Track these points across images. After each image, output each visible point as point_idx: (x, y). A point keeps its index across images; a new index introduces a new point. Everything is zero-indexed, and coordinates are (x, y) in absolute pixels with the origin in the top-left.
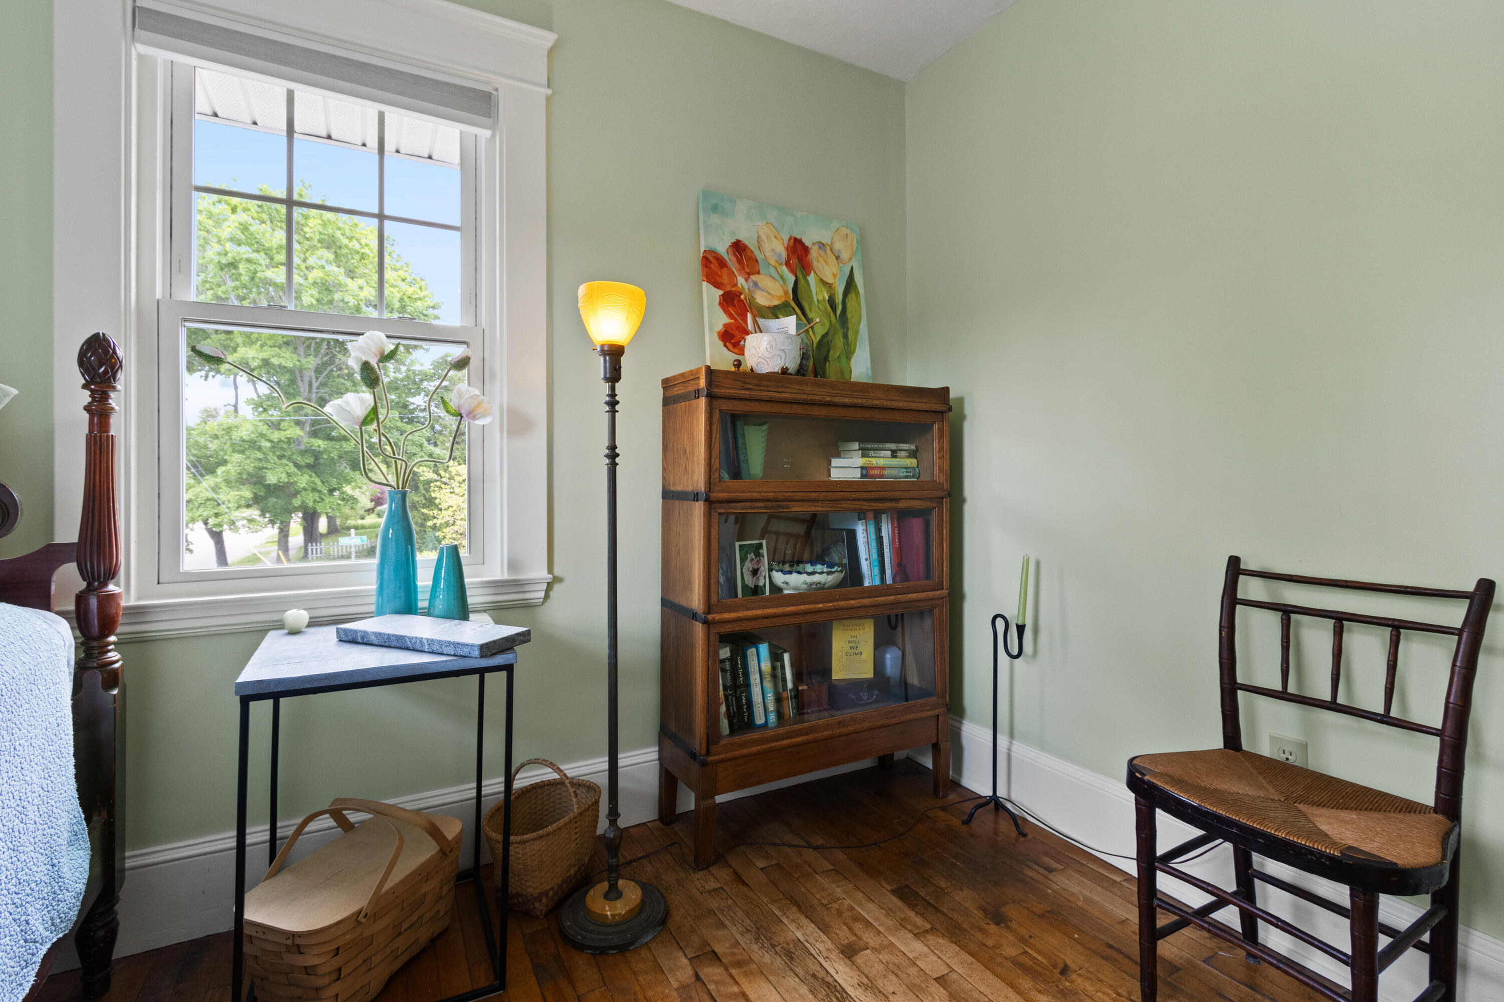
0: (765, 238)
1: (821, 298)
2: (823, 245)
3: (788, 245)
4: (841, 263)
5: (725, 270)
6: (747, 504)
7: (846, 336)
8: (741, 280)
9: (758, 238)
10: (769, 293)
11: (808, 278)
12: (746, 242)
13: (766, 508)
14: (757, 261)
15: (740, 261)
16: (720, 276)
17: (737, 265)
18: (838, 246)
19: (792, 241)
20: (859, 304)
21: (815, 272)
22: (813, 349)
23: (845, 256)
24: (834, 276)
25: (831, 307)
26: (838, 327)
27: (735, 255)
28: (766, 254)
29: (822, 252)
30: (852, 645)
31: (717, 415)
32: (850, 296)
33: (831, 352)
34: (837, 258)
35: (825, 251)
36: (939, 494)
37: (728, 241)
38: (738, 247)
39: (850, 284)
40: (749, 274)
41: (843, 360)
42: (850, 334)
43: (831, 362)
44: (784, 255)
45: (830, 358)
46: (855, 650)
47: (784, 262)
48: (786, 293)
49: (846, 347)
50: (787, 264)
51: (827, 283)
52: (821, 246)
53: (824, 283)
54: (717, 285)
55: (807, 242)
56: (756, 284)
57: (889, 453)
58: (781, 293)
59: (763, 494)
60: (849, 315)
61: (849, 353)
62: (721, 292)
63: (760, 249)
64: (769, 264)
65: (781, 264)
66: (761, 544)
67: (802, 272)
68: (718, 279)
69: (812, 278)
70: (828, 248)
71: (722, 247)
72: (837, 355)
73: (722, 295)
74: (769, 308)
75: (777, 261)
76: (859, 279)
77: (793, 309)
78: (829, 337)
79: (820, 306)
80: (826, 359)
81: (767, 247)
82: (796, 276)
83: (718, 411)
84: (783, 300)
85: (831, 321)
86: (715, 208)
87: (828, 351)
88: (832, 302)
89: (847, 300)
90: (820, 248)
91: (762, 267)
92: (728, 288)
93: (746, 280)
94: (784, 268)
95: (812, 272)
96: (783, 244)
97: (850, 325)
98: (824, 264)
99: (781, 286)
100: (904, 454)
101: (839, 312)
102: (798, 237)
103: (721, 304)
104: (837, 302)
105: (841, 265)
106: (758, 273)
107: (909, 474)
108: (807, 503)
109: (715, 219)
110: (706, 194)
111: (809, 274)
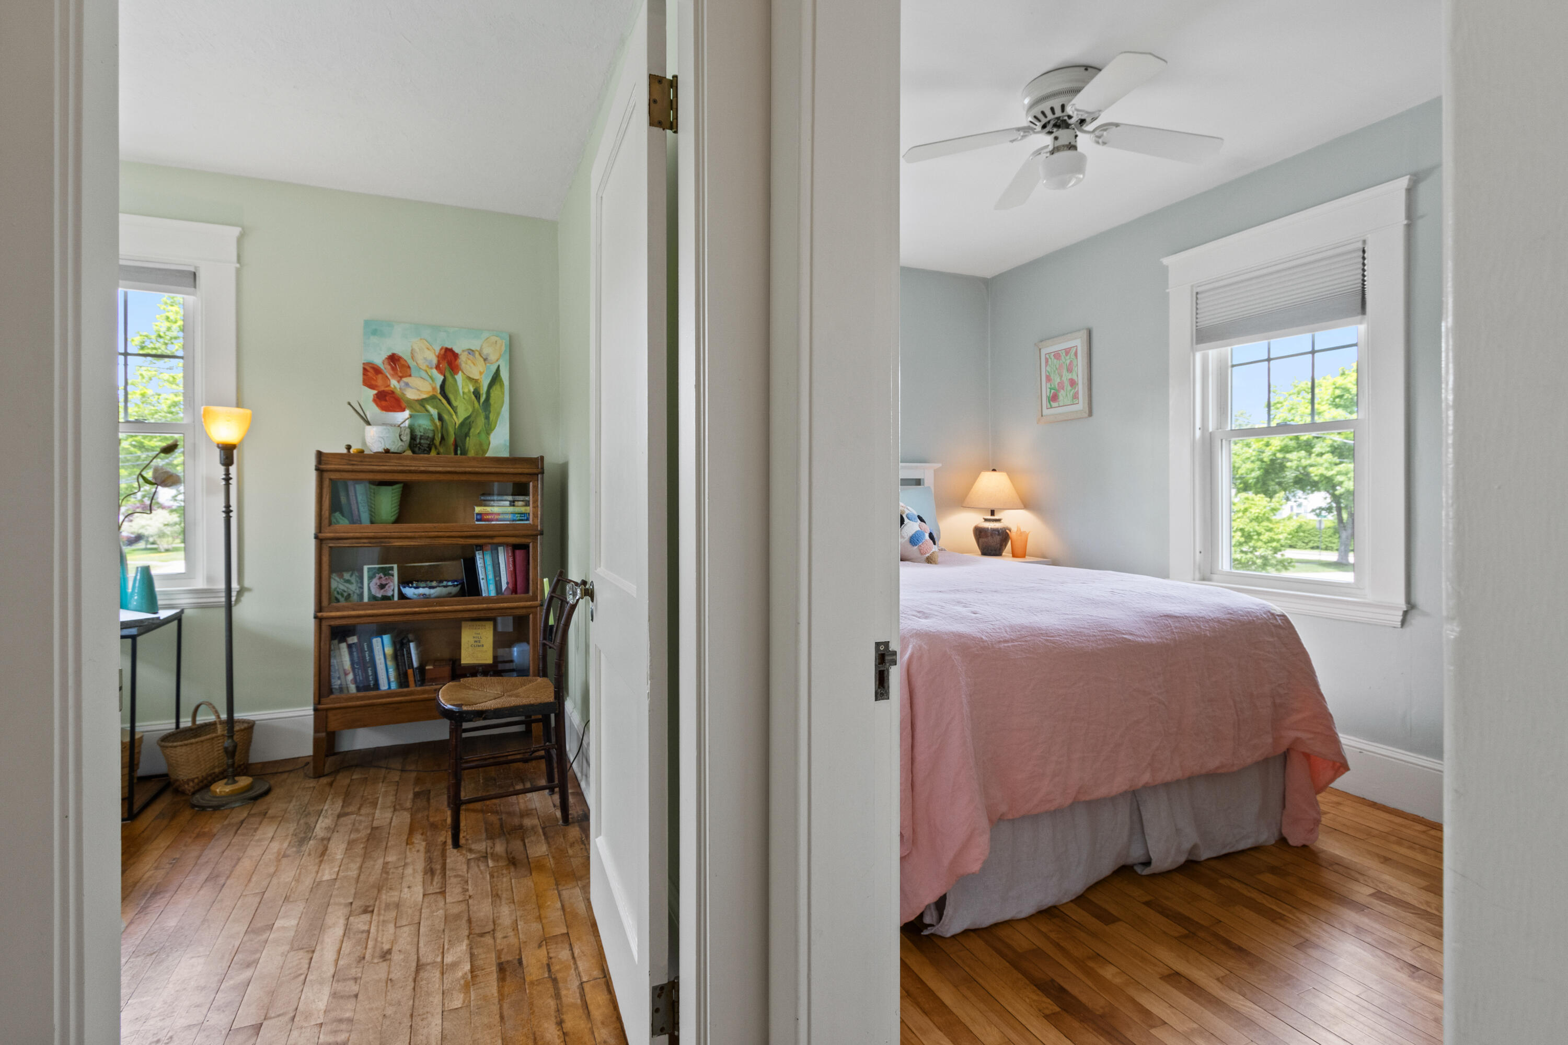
0: (418, 350)
1: (466, 390)
2: (473, 351)
3: (439, 354)
4: (489, 363)
5: (380, 376)
6: (354, 541)
7: (487, 418)
8: (394, 383)
9: (412, 350)
10: (418, 390)
11: (456, 377)
12: (401, 354)
13: (370, 543)
14: (409, 367)
15: (394, 369)
16: (376, 380)
17: (391, 372)
18: (486, 351)
19: (443, 350)
20: (503, 393)
21: (463, 372)
22: (455, 429)
23: (493, 357)
24: (481, 373)
25: (476, 397)
26: (480, 411)
27: (390, 365)
28: (418, 362)
29: (471, 357)
30: (476, 639)
31: (326, 483)
32: (494, 388)
33: (472, 430)
34: (485, 360)
35: (474, 355)
36: (535, 533)
37: (385, 354)
38: (394, 359)
39: (496, 378)
40: (401, 377)
41: (483, 436)
42: (492, 416)
43: (471, 437)
44: (435, 361)
45: (471, 434)
46: (478, 644)
47: (434, 366)
48: (434, 389)
49: (487, 426)
50: (437, 367)
51: (473, 379)
52: (470, 351)
53: (470, 379)
54: (371, 387)
55: (456, 350)
56: (407, 384)
57: (508, 503)
58: (430, 389)
59: (364, 534)
60: (492, 401)
61: (489, 429)
62: (375, 392)
63: (412, 357)
64: (420, 368)
65: (431, 368)
66: (393, 567)
67: (450, 373)
68: (373, 383)
69: (459, 377)
70: (477, 354)
71: (379, 359)
72: (478, 431)
73: (376, 394)
74: (417, 401)
75: (428, 366)
76: (505, 375)
77: (440, 400)
78: (472, 419)
79: (465, 396)
80: (467, 435)
81: (419, 357)
82: (444, 376)
83: (328, 480)
84: (431, 394)
85: (474, 407)
86: (375, 332)
87: (470, 429)
88: (477, 394)
89: (491, 391)
90: (470, 353)
91: (413, 372)
92: (382, 389)
93: (399, 382)
94: (435, 371)
95: (460, 372)
96: (435, 353)
97: (492, 409)
98: (472, 365)
99: (430, 384)
100: (521, 503)
101: (482, 400)
102: (449, 347)
103: (374, 400)
104: (481, 392)
105: (488, 365)
106: (410, 376)
107: (523, 518)
108: (406, 540)
109: (374, 339)
110: (367, 323)
111: (457, 373)
